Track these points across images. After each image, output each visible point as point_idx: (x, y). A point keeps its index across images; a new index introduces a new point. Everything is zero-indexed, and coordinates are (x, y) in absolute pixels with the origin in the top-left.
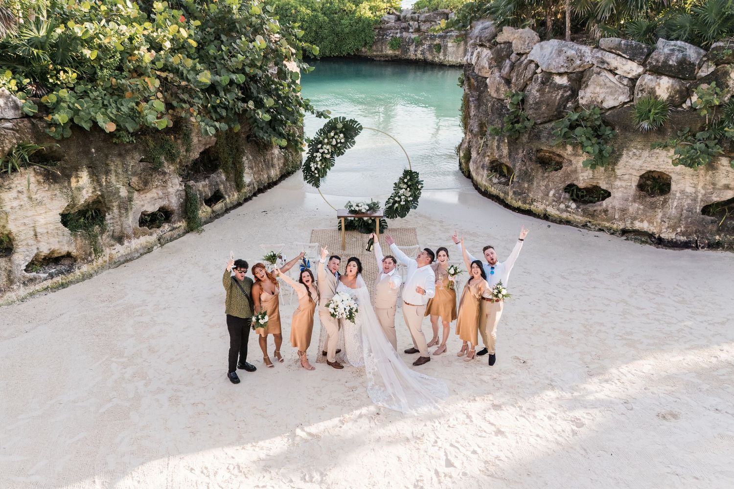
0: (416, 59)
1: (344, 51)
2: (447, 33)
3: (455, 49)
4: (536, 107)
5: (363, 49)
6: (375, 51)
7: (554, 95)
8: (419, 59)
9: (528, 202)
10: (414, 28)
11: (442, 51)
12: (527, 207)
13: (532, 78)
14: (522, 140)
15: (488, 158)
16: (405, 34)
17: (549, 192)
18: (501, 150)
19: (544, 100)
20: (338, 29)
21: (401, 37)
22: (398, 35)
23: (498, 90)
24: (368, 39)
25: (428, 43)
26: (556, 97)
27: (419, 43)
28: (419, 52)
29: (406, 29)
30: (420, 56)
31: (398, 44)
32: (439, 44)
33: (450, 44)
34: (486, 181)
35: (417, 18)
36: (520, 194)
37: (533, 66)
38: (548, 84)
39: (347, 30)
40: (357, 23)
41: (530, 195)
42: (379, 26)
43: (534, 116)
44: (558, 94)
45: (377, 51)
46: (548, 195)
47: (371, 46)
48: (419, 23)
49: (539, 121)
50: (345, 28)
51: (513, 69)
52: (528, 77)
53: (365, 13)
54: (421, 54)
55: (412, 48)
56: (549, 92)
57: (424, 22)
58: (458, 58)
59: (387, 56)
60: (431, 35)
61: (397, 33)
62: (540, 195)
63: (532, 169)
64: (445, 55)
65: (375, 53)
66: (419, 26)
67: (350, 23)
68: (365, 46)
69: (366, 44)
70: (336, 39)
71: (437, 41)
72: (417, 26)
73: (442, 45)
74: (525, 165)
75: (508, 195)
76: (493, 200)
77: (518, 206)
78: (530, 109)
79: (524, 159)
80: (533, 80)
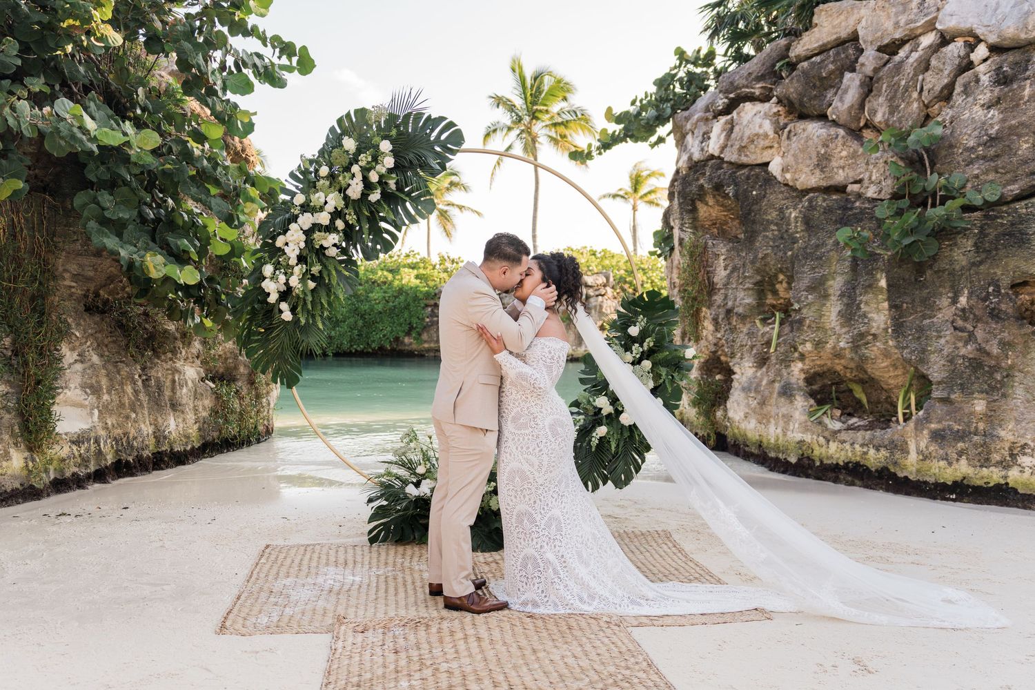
1: (373, 342)
4: (992, 152)
5: (406, 340)
9: (994, 458)
12: (993, 475)
13: (951, 86)
14: (951, 262)
15: (800, 365)
18: (865, 315)
19: (1022, 124)
20: (364, 308)
23: (823, 162)
24: (414, 322)
34: (806, 429)
36: (961, 436)
38: (1028, 73)
39: (379, 308)
40: (396, 297)
41: (1002, 434)
43: (991, 176)
49: (1015, 189)
50: (376, 304)
51: (871, 90)
52: (938, 88)
53: (408, 282)
63: (1004, 345)
67: (384, 297)
68: (408, 333)
69: (411, 329)
70: (359, 323)
74: (971, 337)
75: (905, 451)
76: (836, 480)
77: (958, 476)
78: (970, 163)
79: (960, 323)
80: (958, 89)
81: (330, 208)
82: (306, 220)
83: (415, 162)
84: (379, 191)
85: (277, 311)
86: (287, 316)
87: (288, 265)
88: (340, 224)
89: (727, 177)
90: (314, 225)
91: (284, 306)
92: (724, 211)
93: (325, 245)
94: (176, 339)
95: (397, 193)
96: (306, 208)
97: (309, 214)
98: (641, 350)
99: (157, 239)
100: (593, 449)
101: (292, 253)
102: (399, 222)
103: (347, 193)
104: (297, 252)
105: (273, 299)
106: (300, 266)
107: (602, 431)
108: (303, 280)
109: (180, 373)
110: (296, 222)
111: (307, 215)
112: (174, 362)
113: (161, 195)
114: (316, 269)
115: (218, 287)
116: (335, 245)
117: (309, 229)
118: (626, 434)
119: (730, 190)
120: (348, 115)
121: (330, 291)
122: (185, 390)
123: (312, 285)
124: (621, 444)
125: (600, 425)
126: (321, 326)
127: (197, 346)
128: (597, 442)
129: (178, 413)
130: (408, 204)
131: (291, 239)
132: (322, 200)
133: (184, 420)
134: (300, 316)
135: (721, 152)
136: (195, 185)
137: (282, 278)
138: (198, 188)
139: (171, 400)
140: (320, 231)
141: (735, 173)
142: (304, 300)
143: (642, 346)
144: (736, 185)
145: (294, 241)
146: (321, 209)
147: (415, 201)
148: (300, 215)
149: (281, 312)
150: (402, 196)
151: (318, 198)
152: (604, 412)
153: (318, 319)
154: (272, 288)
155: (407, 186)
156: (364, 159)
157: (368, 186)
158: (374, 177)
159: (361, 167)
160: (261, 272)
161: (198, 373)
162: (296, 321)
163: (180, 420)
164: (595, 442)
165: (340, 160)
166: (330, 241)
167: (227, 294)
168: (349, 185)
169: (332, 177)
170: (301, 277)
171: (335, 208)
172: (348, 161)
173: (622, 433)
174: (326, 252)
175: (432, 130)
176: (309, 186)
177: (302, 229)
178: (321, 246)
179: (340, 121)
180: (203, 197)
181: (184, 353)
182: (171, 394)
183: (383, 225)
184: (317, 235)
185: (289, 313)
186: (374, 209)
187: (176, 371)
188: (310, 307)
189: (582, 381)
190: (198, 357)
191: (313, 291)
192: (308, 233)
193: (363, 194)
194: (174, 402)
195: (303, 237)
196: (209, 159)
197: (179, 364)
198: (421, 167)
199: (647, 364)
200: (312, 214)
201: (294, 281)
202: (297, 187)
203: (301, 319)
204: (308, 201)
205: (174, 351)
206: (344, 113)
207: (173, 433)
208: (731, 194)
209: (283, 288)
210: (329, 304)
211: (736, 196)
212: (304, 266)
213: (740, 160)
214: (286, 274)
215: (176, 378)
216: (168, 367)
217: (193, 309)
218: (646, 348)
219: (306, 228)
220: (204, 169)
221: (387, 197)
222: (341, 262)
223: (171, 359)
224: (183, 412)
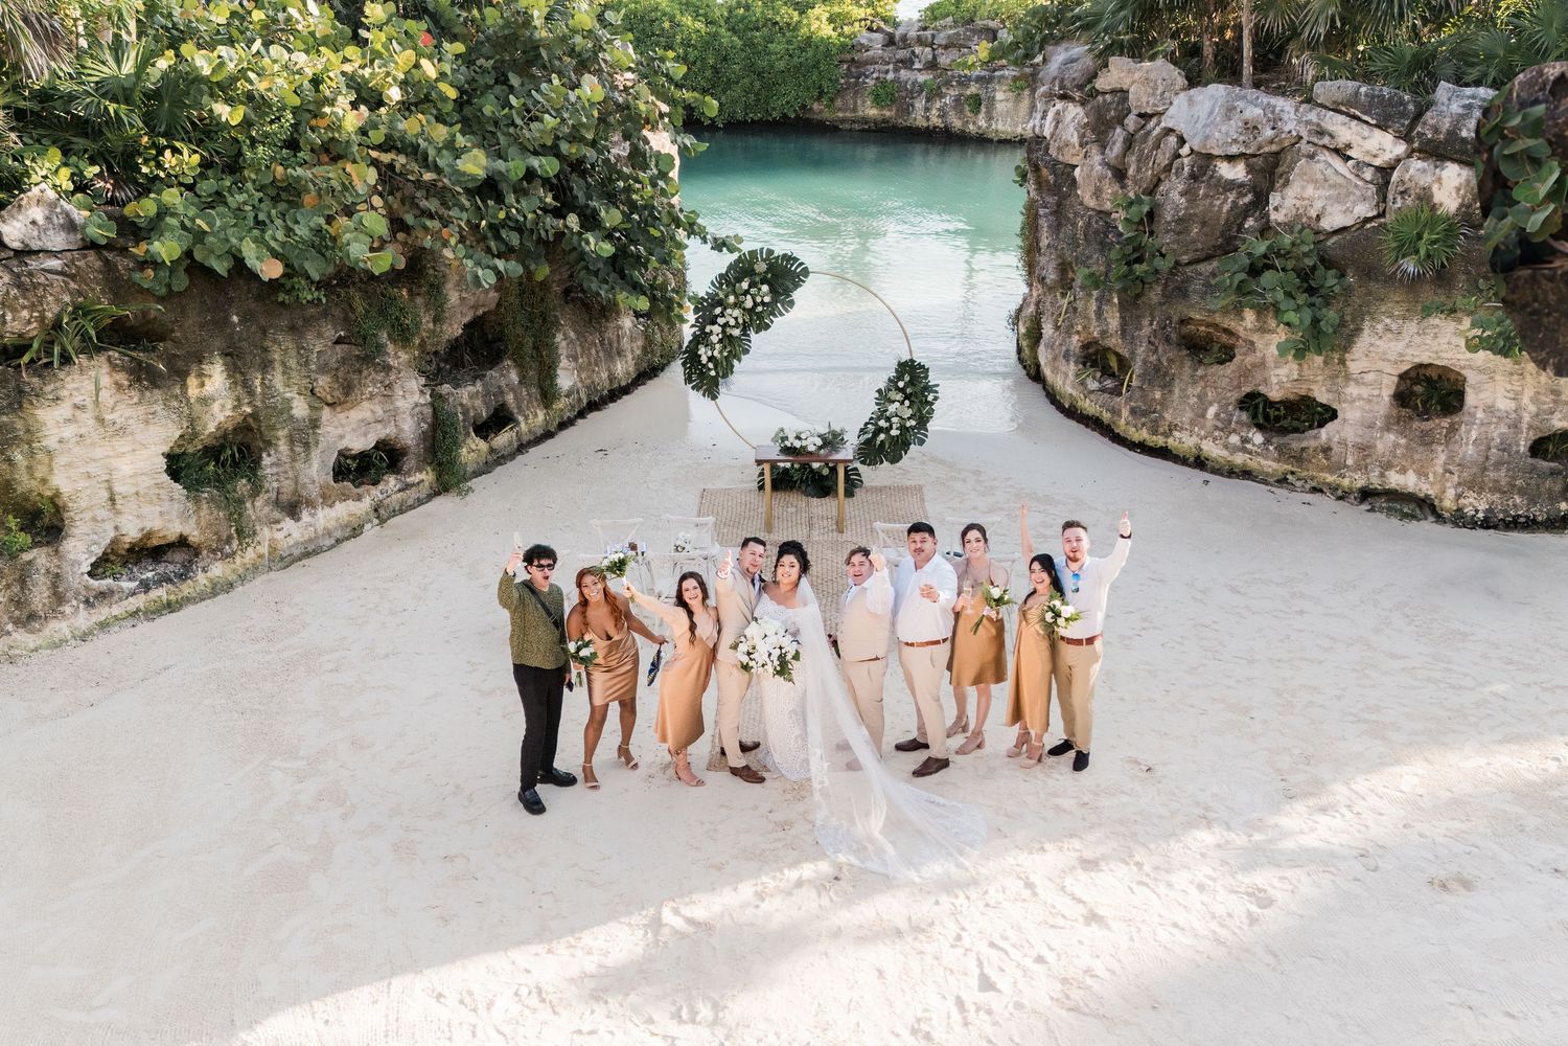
0: (928, 127)
1: (774, 109)
2: (995, 70)
3: (1010, 105)
4: (1179, 229)
5: (816, 106)
6: (839, 110)
7: (1218, 203)
8: (935, 127)
9: (1161, 430)
10: (923, 62)
11: (983, 109)
12: (1160, 441)
13: (1170, 165)
14: (1149, 299)
15: (1077, 337)
16: (904, 74)
17: (1206, 410)
18: (1105, 319)
19: (1195, 214)
20: (762, 63)
21: (896, 80)
22: (890, 76)
23: (1098, 193)
24: (825, 84)
25: (953, 92)
26: (1221, 207)
27: (934, 93)
28: (934, 112)
29: (907, 63)
30: (936, 121)
31: (888, 94)
32: (978, 95)
33: (999, 96)
34: (1074, 387)
35: (930, 40)
36: (1144, 414)
37: (1172, 140)
38: (1205, 178)
39: (781, 65)
40: (802, 50)
41: (1166, 415)
42: (849, 57)
43: (1175, 247)
44: (1226, 200)
45: (845, 110)
46: (1203, 416)
47: (832, 100)
48: (934, 50)
49: (1185, 258)
50: (778, 60)
51: (1130, 147)
52: (1163, 165)
53: (819, 28)
54: (939, 116)
55: (920, 104)
56: (1206, 196)
57: (946, 47)
58: (1016, 125)
59: (865, 120)
60: (960, 76)
61: (887, 72)
62: (1189, 415)
63: (1170, 361)
64: (990, 118)
65: (840, 115)
66: (934, 57)
67: (788, 50)
68: (819, 99)
69: (821, 94)
70: (757, 84)
71: (973, 89)
72: (930, 57)
73: (983, 96)
74: (1156, 351)
75: (1120, 416)
76: (1087, 426)
77: (1141, 439)
78: (1167, 232)
79: (1152, 339)
80: (1173, 171)
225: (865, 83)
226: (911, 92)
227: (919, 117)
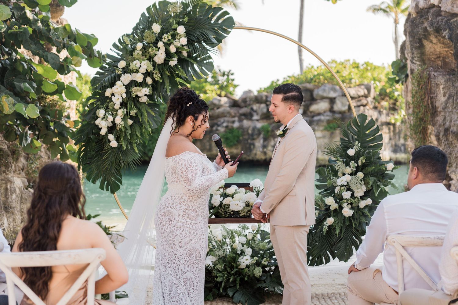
0: (266, 160)
2: (313, 117)
3: (326, 140)
10: (260, 113)
16: (246, 123)
21: (241, 128)
22: (236, 125)
27: (268, 135)
28: (270, 148)
29: (249, 116)
31: (236, 137)
33: (318, 134)
35: (264, 98)
48: (267, 105)
55: (259, 143)
61: (233, 122)
72: (265, 110)
81: (143, 70)
82: (126, 78)
83: (201, 38)
84: (176, 59)
85: (107, 141)
86: (114, 144)
87: (114, 108)
88: (149, 81)
89: (443, 23)
90: (132, 81)
91: (111, 137)
92: (445, 48)
93: (139, 95)
94: (8, 156)
95: (188, 59)
96: (126, 70)
97: (129, 75)
98: (356, 165)
99: (5, 83)
100: (324, 234)
101: (117, 101)
102: (189, 79)
103: (154, 59)
104: (121, 100)
105: (103, 132)
106: (122, 109)
107: (330, 221)
108: (124, 119)
109: (11, 182)
110: (119, 80)
111: (127, 75)
112: (7, 174)
113: (7, 50)
114: (133, 112)
115: (49, 117)
116: (146, 95)
117: (128, 84)
118: (347, 223)
119: (446, 33)
120: (154, 5)
121: (142, 126)
122: (14, 196)
123: (130, 122)
124: (343, 231)
125: (329, 217)
126: (136, 150)
127: (22, 161)
128: (327, 228)
129: (9, 215)
130: (195, 66)
131: (116, 91)
132: (138, 66)
133: (14, 220)
134: (122, 143)
135: (440, 3)
136: (33, 43)
137: (110, 118)
138: (35, 45)
139: (4, 204)
140: (136, 86)
141: (449, 20)
142: (125, 132)
143: (357, 163)
144: (450, 30)
145: (118, 92)
146: (137, 71)
147: (200, 63)
148: (123, 75)
149: (110, 141)
150: (192, 61)
151: (135, 64)
152: (332, 208)
153: (135, 145)
154: (103, 125)
155: (195, 53)
156: (166, 37)
157: (169, 55)
158: (173, 49)
159: (163, 42)
160: (95, 113)
161: (23, 183)
162: (120, 147)
163: (11, 220)
164: (326, 228)
165: (149, 38)
166: (143, 93)
167: (55, 123)
168: (156, 55)
169: (144, 48)
170: (123, 117)
171: (147, 70)
172: (155, 38)
173: (344, 223)
174: (140, 99)
175: (213, 16)
176: (127, 54)
177: (124, 85)
178: (137, 96)
179: (148, 9)
180: (41, 52)
181: (13, 167)
182: (5, 199)
183: (178, 79)
184: (134, 89)
185: (115, 142)
186: (172, 70)
187: (8, 181)
188: (129, 137)
189: (318, 187)
190: (23, 170)
191: (131, 126)
192: (128, 87)
193: (165, 60)
194: (6, 206)
195: (125, 90)
196: (42, 22)
197: (10, 176)
198: (205, 41)
199: (360, 175)
200: (131, 74)
201: (118, 120)
202: (118, 54)
203: (123, 146)
204: (128, 65)
205: (7, 166)
206: (152, 4)
207: (6, 230)
208: (447, 37)
209: (111, 124)
210: (142, 134)
211: (450, 38)
212: (125, 109)
213: (453, 10)
214: (112, 115)
215: (9, 187)
216: (3, 178)
217: (27, 132)
218: (360, 164)
219: (126, 83)
220: (40, 31)
221: (182, 61)
222: (149, 105)
223: (4, 172)
224: (13, 214)
225: (217, 130)
226: (252, 135)
227: (259, 153)
